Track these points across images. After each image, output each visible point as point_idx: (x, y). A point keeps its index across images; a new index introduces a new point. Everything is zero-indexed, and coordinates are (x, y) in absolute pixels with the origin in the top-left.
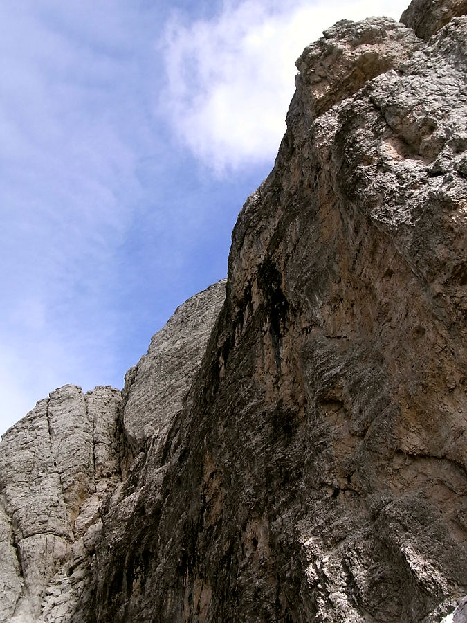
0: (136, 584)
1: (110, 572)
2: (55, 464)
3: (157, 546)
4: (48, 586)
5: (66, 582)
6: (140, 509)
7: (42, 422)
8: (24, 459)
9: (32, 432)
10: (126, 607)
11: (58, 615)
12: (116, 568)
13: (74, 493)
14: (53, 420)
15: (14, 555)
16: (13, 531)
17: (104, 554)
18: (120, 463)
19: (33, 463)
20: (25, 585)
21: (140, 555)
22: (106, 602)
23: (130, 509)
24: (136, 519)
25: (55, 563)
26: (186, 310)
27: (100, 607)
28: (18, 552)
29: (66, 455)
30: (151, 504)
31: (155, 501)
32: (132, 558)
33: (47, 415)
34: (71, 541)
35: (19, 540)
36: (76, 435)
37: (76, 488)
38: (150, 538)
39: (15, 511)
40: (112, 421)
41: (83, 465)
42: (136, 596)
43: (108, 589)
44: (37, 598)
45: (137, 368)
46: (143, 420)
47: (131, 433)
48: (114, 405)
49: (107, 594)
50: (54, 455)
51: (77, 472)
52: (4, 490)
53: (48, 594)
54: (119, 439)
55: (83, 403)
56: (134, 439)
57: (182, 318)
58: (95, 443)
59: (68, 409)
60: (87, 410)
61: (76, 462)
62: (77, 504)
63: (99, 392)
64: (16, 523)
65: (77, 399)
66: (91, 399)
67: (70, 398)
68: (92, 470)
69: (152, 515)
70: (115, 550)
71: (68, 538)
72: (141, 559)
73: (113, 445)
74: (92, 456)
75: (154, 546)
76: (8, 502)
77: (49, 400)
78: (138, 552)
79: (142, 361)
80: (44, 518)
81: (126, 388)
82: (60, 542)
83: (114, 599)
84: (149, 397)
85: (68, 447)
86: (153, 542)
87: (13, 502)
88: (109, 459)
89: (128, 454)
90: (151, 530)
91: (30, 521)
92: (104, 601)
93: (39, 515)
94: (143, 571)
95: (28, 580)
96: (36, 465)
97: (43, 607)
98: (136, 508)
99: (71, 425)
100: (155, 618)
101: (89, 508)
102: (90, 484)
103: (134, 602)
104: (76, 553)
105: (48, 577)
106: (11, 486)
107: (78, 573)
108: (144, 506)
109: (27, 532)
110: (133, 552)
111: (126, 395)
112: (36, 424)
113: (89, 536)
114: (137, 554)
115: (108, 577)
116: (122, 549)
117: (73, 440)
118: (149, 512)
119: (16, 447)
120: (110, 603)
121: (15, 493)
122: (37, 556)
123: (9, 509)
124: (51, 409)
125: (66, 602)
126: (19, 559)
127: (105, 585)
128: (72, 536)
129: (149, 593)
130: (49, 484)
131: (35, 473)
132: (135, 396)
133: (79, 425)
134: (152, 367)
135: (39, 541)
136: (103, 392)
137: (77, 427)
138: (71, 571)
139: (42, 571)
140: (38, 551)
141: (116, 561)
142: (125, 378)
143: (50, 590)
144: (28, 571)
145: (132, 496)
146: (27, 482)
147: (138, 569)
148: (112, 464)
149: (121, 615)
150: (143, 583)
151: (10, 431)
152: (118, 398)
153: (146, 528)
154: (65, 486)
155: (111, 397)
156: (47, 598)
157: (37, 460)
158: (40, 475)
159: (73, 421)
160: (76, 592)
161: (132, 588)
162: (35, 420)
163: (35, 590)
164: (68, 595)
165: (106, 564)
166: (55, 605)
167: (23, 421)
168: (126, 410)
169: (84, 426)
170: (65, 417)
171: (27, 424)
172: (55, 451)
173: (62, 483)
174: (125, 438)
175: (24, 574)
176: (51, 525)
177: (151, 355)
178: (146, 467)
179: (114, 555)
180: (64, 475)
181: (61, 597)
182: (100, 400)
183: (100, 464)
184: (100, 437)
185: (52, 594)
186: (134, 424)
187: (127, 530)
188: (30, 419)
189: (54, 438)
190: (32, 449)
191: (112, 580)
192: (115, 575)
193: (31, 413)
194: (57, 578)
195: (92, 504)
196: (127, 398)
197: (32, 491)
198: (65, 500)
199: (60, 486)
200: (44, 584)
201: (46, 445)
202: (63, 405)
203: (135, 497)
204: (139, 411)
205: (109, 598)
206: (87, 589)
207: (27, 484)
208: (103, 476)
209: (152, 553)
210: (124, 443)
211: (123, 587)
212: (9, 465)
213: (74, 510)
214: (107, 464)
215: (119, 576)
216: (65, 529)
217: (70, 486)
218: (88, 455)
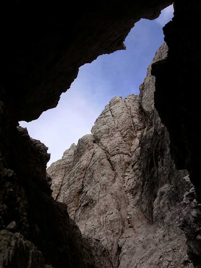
0: (159, 163)
1: (148, 161)
2: (118, 128)
3: (165, 145)
4: (125, 173)
5: (131, 171)
6: (156, 133)
7: (109, 113)
8: (105, 128)
9: (106, 118)
10: (157, 172)
11: (131, 182)
12: (150, 158)
13: (127, 138)
14: (113, 111)
15: (109, 163)
16: (107, 155)
17: (144, 154)
18: (144, 124)
19: (109, 129)
20: (116, 173)
21: (159, 151)
22: (149, 172)
23: (151, 134)
24: (154, 138)
25: (126, 164)
26: (160, 52)
27: (147, 175)
28: (110, 162)
29: (121, 124)
30: (160, 130)
31: (161, 128)
32: (156, 153)
33: (110, 110)
34: (131, 156)
35: (110, 158)
36: (124, 115)
37: (128, 135)
38: (162, 143)
39: (106, 148)
40: (138, 108)
41: (129, 126)
42: (161, 167)
43: (148, 167)
44: (122, 177)
45: (144, 83)
46: (151, 103)
47: (147, 110)
48: (137, 101)
49: (148, 169)
50: (117, 125)
51: (127, 129)
52: (100, 141)
53: (125, 176)
54: (142, 115)
55: (124, 103)
56: (148, 112)
57: (159, 56)
58: (132, 117)
59: (118, 106)
60: (126, 105)
61: (126, 126)
62: (130, 142)
63: (130, 97)
64: (107, 152)
65: (121, 101)
66: (127, 100)
67: (118, 101)
68: (133, 128)
69: (161, 134)
70: (148, 152)
71: (129, 155)
72: (160, 152)
73: (140, 117)
74: (132, 123)
75: (164, 146)
76: (102, 145)
77: (110, 104)
78: (158, 150)
79: (145, 80)
80: (117, 148)
81: (141, 93)
82: (126, 157)
83: (151, 170)
84: (151, 93)
85: (121, 120)
86: (163, 144)
87: (104, 145)
88: (140, 123)
89: (147, 119)
90: (162, 140)
91: (112, 150)
92: (148, 172)
93: (115, 147)
94: (161, 157)
95: (116, 171)
96: (110, 130)
97: (124, 180)
98: (153, 133)
99: (121, 112)
100: (170, 171)
101: (135, 143)
102: (134, 134)
103: (160, 170)
104: (133, 159)
105: (124, 170)
106: (102, 139)
107: (135, 167)
108: (157, 132)
109: (112, 154)
110: (156, 150)
111: (141, 96)
112: (107, 115)
113: (137, 152)
114: (158, 151)
115: (147, 163)
116: (151, 151)
117: (123, 117)
118: (159, 133)
119: (101, 125)
120: (150, 172)
121: (104, 142)
122: (118, 162)
123: (103, 148)
124: (111, 108)
125: (133, 178)
126: (111, 165)
127: (147, 166)
128: (130, 154)
129: (166, 164)
130: (117, 136)
131: (110, 133)
132: (145, 94)
133: (124, 111)
134: (150, 80)
135: (117, 157)
136: (132, 97)
137: (123, 112)
138: (133, 166)
139: (121, 168)
140: (118, 160)
141: (149, 156)
142: (140, 89)
143: (126, 174)
144: (115, 168)
145: (151, 130)
146: (108, 137)
147: (159, 157)
148: (141, 125)
149: (156, 176)
150: (162, 162)
151: (97, 120)
152: (138, 98)
153: (159, 140)
154: (123, 135)
155: (135, 98)
156: (125, 177)
157: (110, 128)
158: (112, 133)
159: (121, 110)
160: (136, 174)
161: (158, 165)
162: (106, 113)
163: (120, 175)
164: (133, 175)
165: (146, 158)
166: (129, 179)
167: (101, 115)
168: (143, 101)
169: (126, 111)
170: (117, 109)
171: (103, 115)
172: (116, 123)
173: (122, 135)
174: (145, 113)
175: (115, 170)
176: (121, 150)
177: (148, 76)
178: (155, 117)
179: (148, 154)
180: (122, 131)
181: (131, 176)
182: (131, 100)
183: (136, 125)
184: (134, 115)
185: (127, 176)
186: (147, 106)
187: (151, 143)
188: (104, 113)
189: (115, 118)
190: (107, 124)
191: (149, 163)
192: (150, 161)
193: (104, 111)
194: (128, 170)
195: (136, 141)
196: (142, 96)
197: (111, 140)
198: (124, 141)
199: (121, 136)
200: (123, 172)
201: (112, 121)
202: (116, 105)
203: (152, 129)
204: (148, 100)
205: (150, 170)
206: (140, 171)
207: (108, 138)
208: (138, 130)
209: (164, 149)
210: (145, 116)
211: (154, 165)
212: (99, 132)
213: (129, 144)
214: (139, 125)
215: (152, 161)
216: (127, 152)
217: (125, 135)
218: (130, 122)
